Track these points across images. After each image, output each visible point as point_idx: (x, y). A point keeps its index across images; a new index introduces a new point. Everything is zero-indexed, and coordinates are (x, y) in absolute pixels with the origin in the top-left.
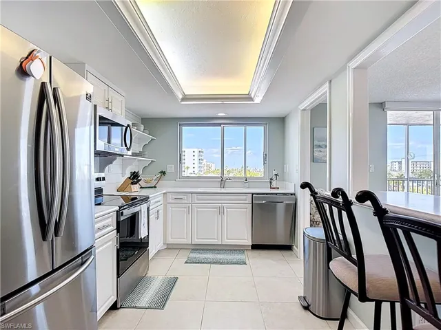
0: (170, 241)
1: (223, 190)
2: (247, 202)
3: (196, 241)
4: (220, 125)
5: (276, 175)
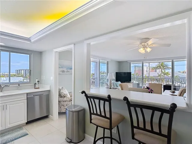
2: (24, 99)
5: (38, 81)
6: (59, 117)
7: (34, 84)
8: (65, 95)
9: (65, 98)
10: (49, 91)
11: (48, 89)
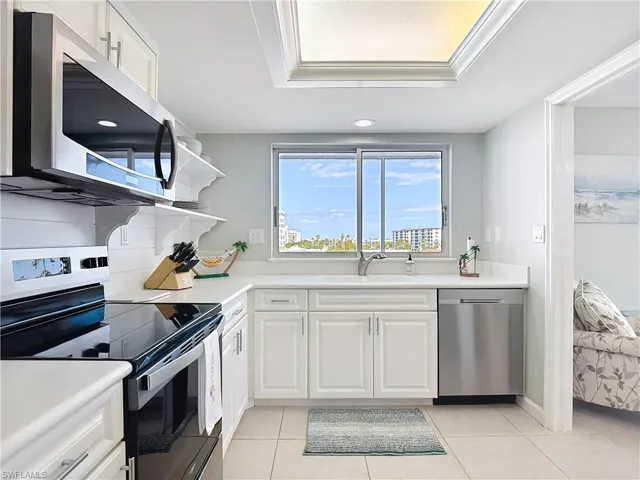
0: (264, 392)
1: (364, 281)
2: (426, 307)
3: (320, 392)
4: (354, 149)
5: (475, 248)
6: (575, 422)
7: (457, 259)
8: (605, 322)
9: (607, 337)
10: (525, 290)
11: (522, 282)
